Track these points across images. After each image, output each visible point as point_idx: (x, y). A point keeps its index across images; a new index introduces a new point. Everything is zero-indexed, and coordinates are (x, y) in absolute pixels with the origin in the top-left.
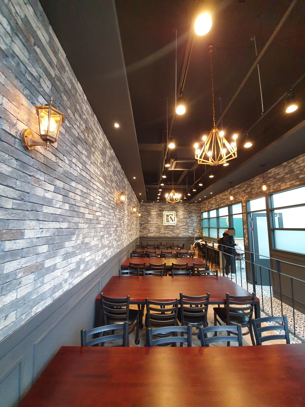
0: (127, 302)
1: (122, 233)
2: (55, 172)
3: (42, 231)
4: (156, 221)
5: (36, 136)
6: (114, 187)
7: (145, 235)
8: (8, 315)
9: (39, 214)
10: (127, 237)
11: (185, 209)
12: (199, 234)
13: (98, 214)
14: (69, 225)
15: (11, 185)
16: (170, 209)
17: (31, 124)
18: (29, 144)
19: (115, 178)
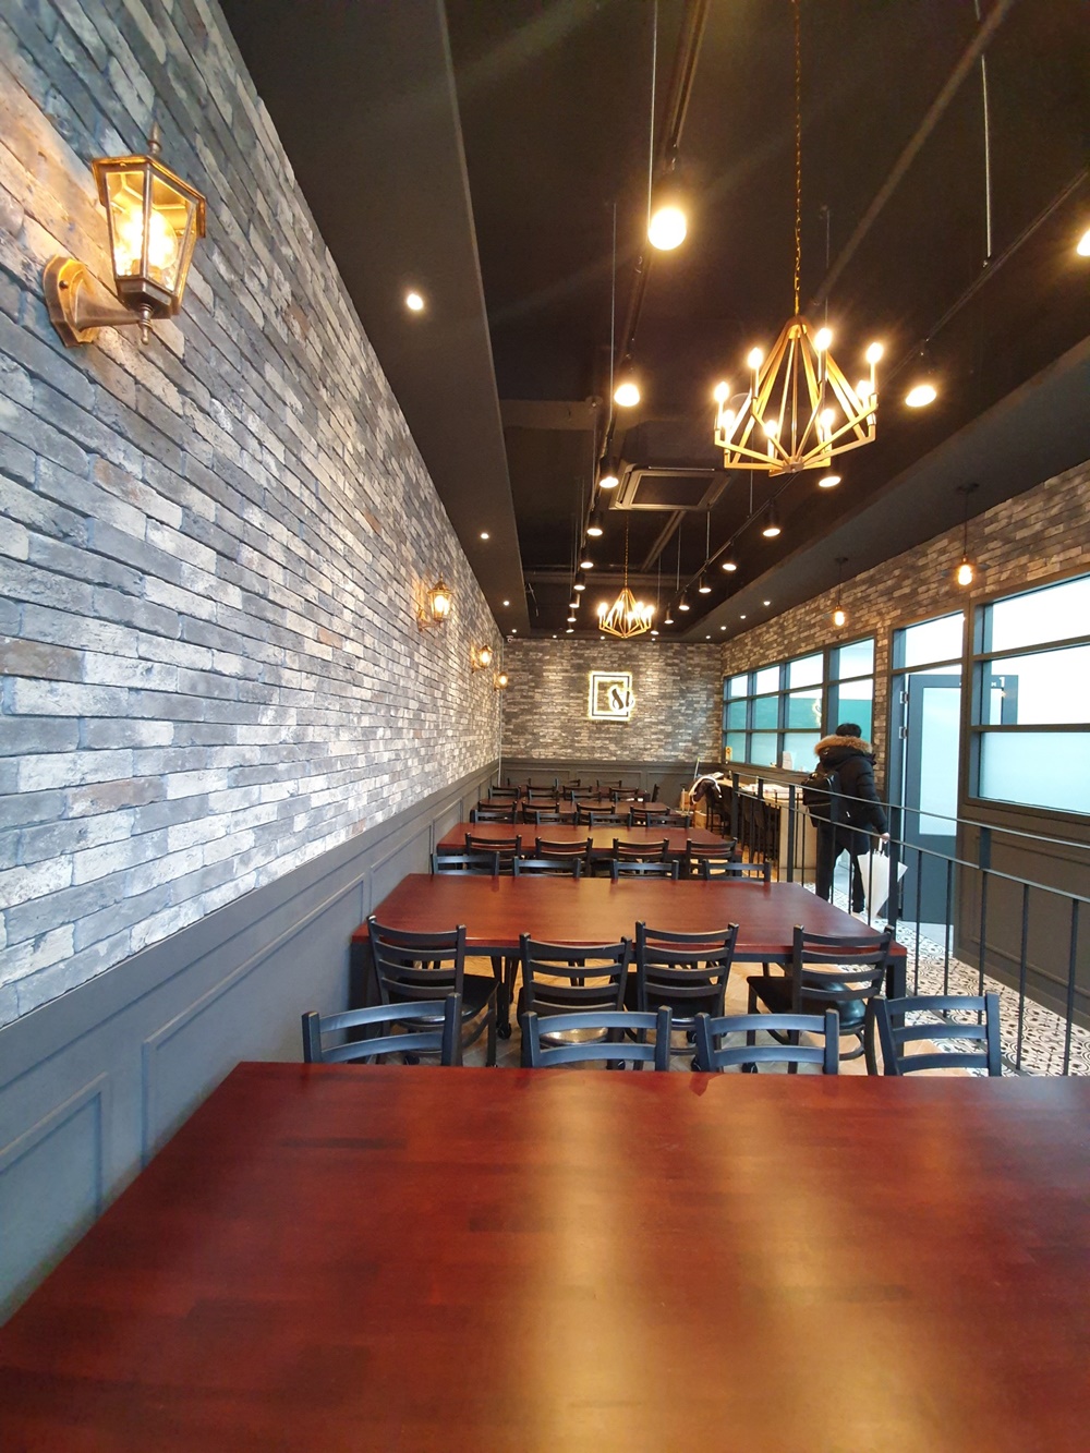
0: (457, 945)
1: (441, 733)
2: (182, 453)
3: (149, 670)
4: (561, 704)
5: (101, 295)
6: (411, 559)
7: (521, 753)
8: (44, 934)
9: (130, 602)
10: (456, 753)
11: (667, 665)
12: (715, 753)
13: (349, 647)
14: (245, 667)
15: (17, 470)
16: (615, 662)
17: (80, 241)
18: (76, 320)
19: (412, 527)
